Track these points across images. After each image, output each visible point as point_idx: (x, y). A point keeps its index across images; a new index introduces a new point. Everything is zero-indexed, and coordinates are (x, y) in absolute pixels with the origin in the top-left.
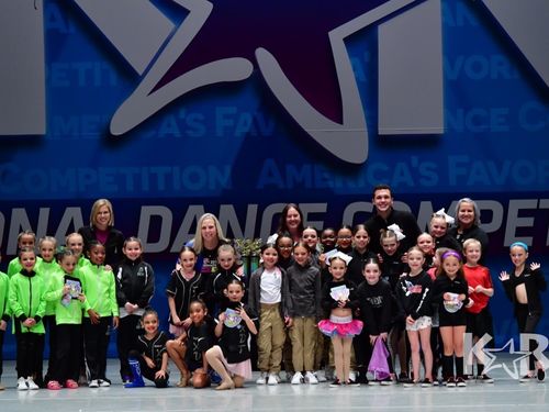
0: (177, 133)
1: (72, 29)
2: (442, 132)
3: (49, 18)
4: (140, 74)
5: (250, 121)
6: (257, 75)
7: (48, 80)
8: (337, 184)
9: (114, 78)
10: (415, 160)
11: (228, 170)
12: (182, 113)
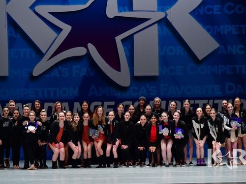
0: (58, 75)
1: (18, 36)
2: (158, 75)
3: (10, 32)
4: (44, 53)
5: (85, 71)
6: (88, 54)
7: (9, 55)
8: (118, 94)
9: (34, 55)
10: (148, 85)
11: (77, 89)
12: (60, 68)
